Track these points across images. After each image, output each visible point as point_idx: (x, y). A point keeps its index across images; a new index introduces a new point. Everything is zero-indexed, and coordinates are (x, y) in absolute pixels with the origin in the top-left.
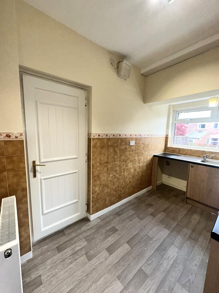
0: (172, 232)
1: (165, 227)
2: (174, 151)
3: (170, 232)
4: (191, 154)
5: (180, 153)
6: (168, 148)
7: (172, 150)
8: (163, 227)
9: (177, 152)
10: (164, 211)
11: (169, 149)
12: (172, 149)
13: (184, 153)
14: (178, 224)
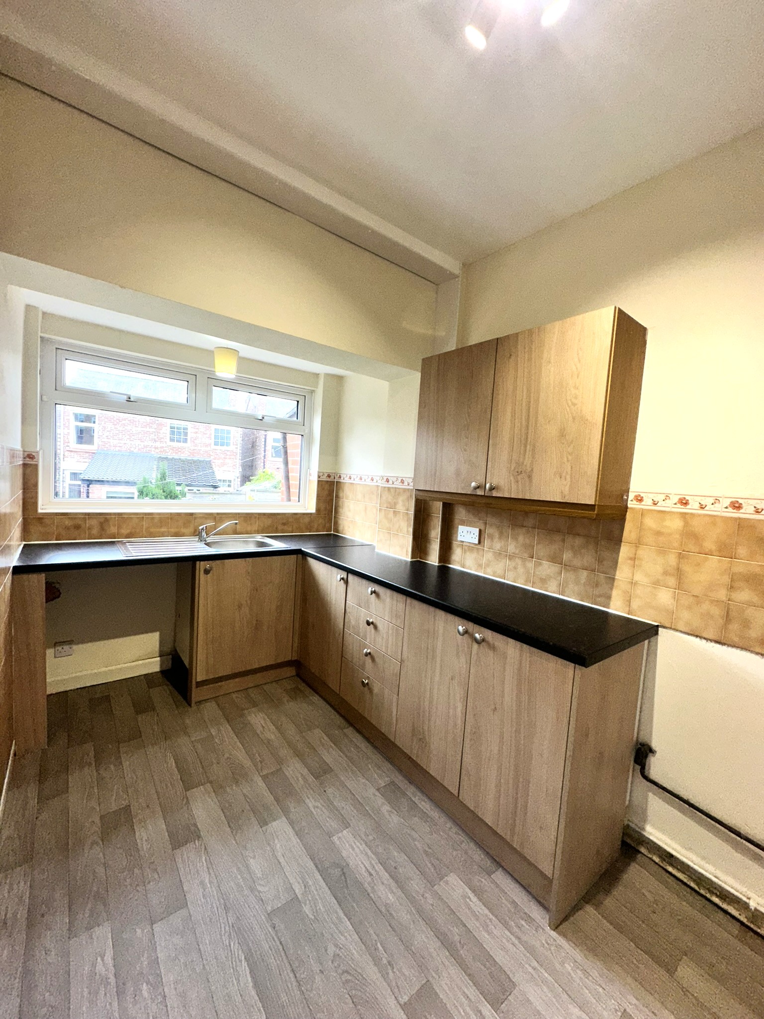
0: (286, 812)
1: (263, 823)
2: (77, 527)
3: (284, 818)
4: (152, 530)
5: (108, 532)
6: (42, 519)
7: (67, 528)
8: (256, 827)
9: (95, 531)
10: (188, 786)
11: (47, 521)
12: (68, 523)
13: (124, 531)
14: (264, 778)
